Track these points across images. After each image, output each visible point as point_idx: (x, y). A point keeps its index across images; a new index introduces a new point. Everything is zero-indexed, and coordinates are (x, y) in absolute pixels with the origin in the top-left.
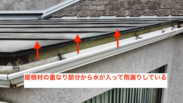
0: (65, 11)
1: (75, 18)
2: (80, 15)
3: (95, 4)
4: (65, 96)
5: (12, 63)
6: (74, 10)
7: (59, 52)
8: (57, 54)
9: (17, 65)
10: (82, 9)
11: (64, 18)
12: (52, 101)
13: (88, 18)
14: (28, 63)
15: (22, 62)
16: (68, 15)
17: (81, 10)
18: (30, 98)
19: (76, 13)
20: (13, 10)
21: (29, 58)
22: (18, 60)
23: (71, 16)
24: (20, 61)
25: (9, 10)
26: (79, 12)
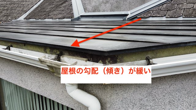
0: (152, 12)
1: (164, 19)
2: (170, 15)
3: (192, 1)
4: (146, 104)
5: (102, 61)
6: (163, 9)
7: (147, 56)
8: (145, 57)
9: (107, 63)
10: (173, 8)
11: (151, 19)
12: (132, 105)
13: (181, 19)
14: (116, 63)
15: (111, 62)
16: (155, 16)
17: (171, 9)
18: (113, 97)
19: (166, 13)
20: (99, 11)
21: (118, 59)
22: (108, 60)
23: (159, 17)
24: (110, 61)
25: (96, 12)
26: (169, 12)
